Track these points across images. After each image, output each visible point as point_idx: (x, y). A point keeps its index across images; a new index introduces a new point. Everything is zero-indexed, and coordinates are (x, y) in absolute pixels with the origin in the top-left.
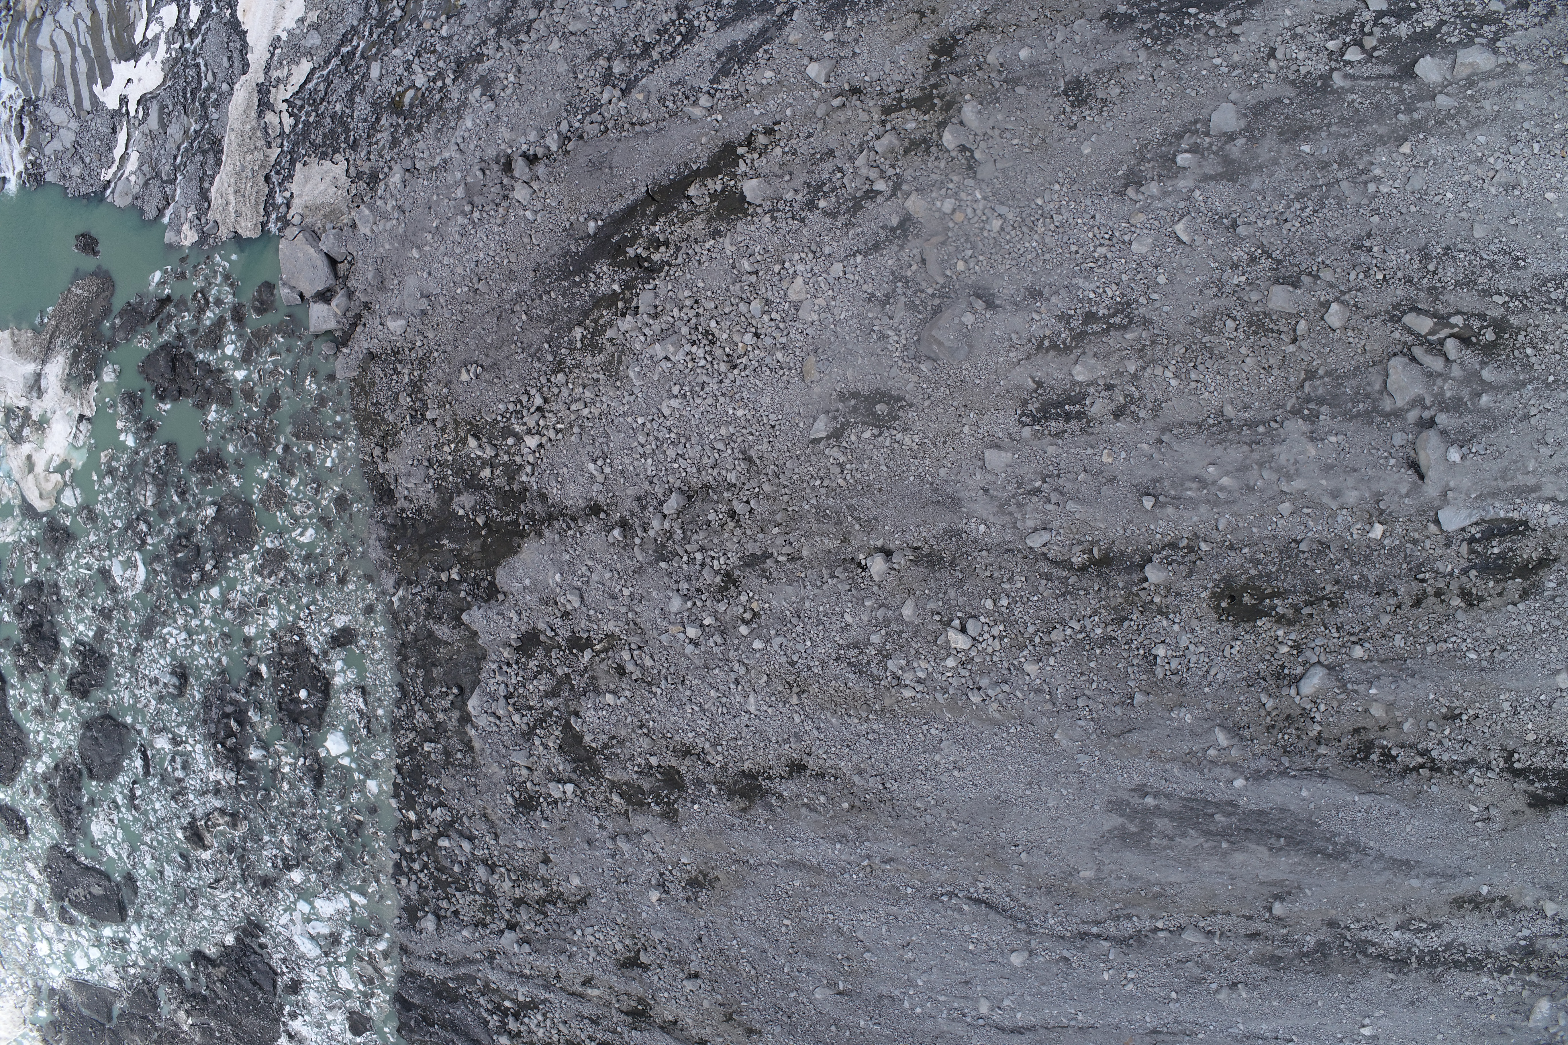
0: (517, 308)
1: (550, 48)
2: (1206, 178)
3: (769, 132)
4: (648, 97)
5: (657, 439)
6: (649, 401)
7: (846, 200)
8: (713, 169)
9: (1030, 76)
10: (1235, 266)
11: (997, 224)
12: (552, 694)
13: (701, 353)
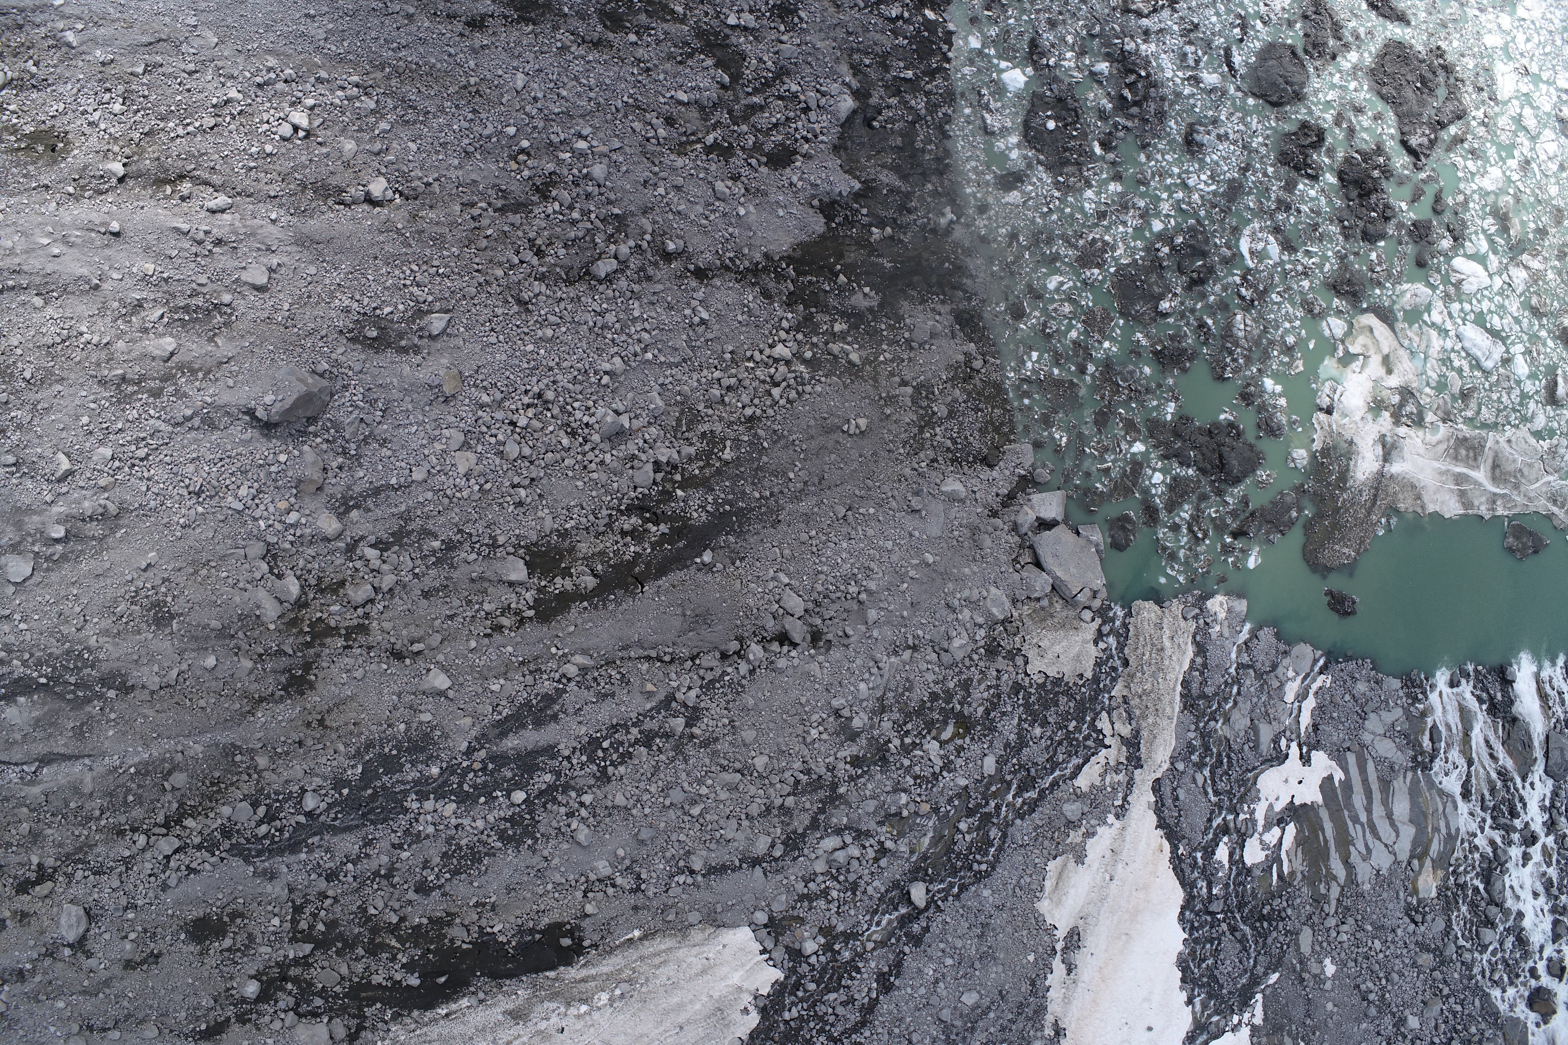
0: (799, 486)
1: (765, 759)
2: (40, 513)
3: (499, 628)
4: (642, 685)
5: (629, 336)
6: (642, 377)
7: (411, 545)
8: (565, 600)
9: (207, 638)
10: (19, 427)
11: (243, 492)
12: (754, 109)
13: (578, 415)
